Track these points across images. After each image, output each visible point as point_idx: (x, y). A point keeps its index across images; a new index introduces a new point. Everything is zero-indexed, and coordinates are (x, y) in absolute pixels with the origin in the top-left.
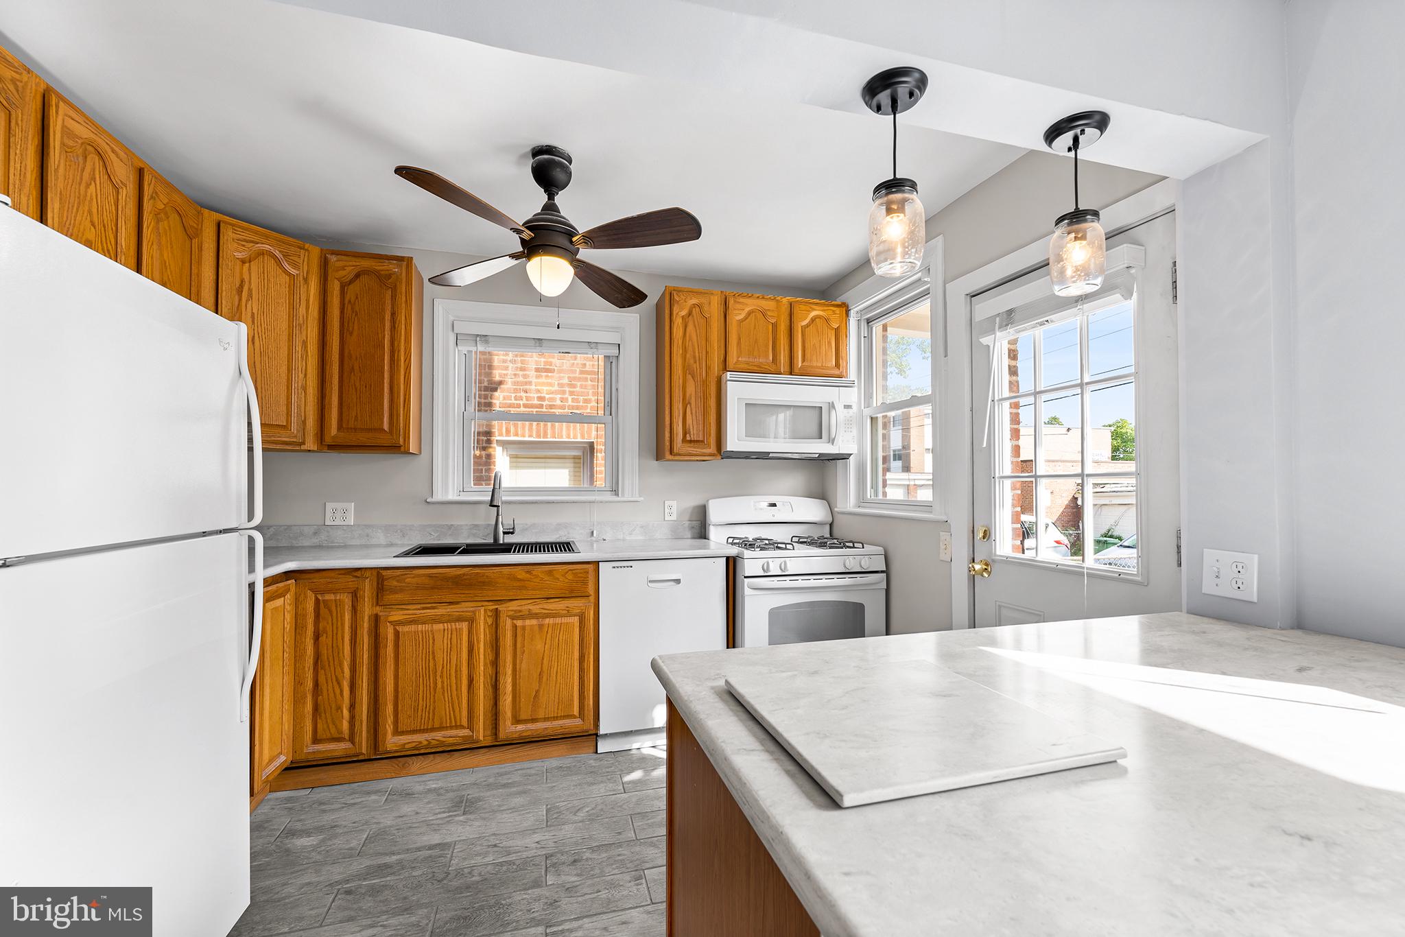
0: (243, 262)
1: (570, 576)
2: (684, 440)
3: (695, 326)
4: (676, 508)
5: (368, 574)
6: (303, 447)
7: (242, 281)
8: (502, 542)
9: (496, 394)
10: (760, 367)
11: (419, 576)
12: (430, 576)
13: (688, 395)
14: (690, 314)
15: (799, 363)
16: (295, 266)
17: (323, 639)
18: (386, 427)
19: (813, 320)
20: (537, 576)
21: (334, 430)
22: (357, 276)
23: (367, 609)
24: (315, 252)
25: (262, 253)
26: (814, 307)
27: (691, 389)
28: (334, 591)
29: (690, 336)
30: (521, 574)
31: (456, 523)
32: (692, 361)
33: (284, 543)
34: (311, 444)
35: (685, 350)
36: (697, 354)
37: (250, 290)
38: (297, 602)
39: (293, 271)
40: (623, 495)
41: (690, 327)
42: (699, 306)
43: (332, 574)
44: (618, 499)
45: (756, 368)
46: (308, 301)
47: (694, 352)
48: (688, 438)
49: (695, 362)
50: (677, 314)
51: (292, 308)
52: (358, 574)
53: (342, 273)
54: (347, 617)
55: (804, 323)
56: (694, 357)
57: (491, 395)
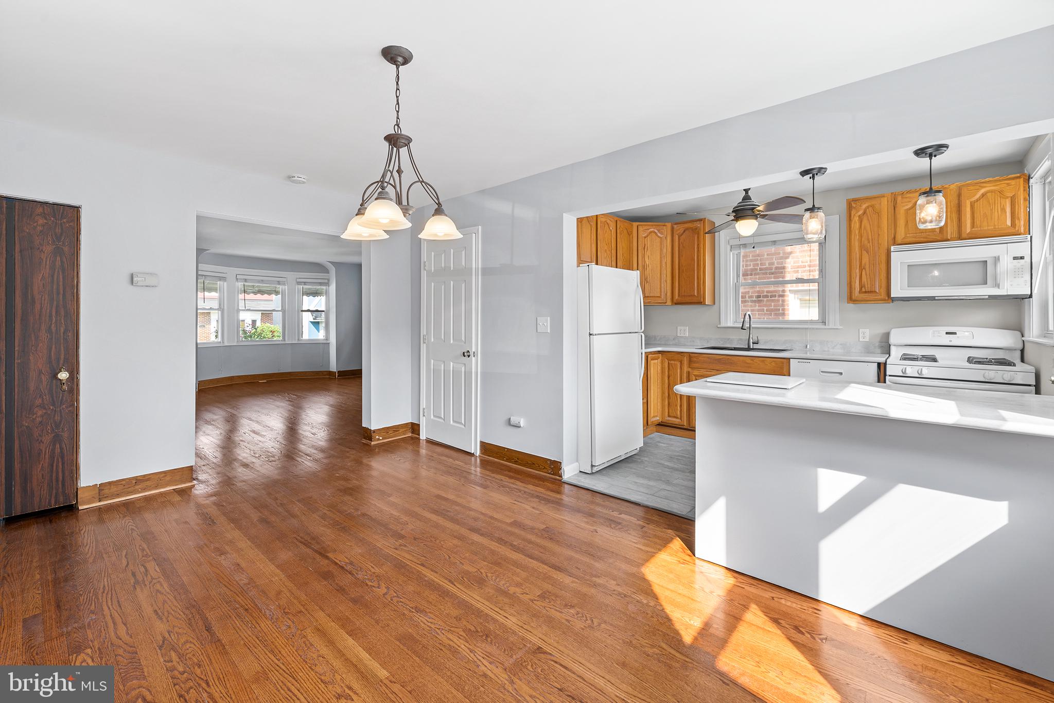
0: (645, 237)
1: (773, 364)
2: (860, 292)
3: (868, 220)
4: (867, 334)
5: (685, 354)
6: (666, 304)
7: (645, 245)
8: (752, 347)
9: (788, 260)
10: (926, 238)
11: (704, 357)
12: (709, 358)
13: (863, 263)
14: (865, 213)
15: (968, 228)
16: (662, 233)
17: (670, 378)
18: (696, 294)
19: (983, 195)
20: (756, 363)
21: (676, 297)
22: (684, 231)
23: (686, 369)
24: (669, 225)
25: (651, 232)
26: (984, 185)
27: (866, 259)
28: (674, 360)
29: (865, 228)
30: (748, 360)
31: (731, 337)
32: (866, 242)
33: (663, 343)
34: (669, 303)
35: (861, 236)
36: (870, 237)
37: (647, 247)
38: (662, 363)
39: (662, 236)
40: (828, 325)
41: (865, 221)
42: (872, 206)
43: (673, 353)
44: (825, 327)
45: (922, 239)
46: (667, 246)
47: (868, 236)
48: (863, 290)
49: (869, 242)
50: (855, 215)
51: (661, 250)
52: (682, 354)
53: (679, 232)
54: (679, 371)
55: (973, 199)
56: (868, 239)
57: (785, 262)
